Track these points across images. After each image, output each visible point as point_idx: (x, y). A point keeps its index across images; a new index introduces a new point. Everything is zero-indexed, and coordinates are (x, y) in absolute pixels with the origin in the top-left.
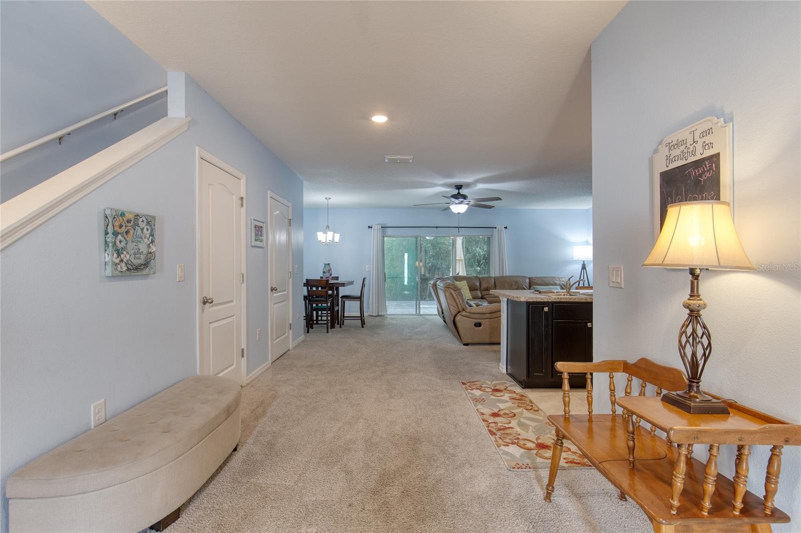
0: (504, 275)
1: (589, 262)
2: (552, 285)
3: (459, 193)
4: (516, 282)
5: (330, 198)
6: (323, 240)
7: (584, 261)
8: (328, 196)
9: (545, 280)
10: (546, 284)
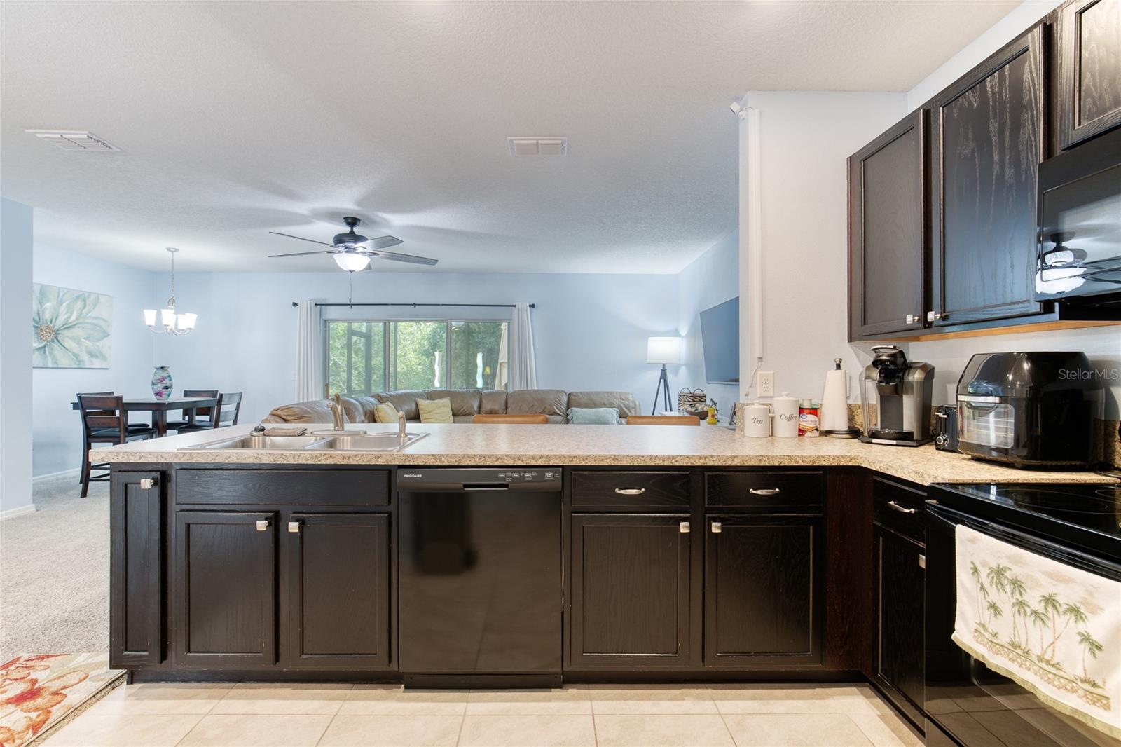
0: (530, 388)
1: (677, 368)
2: (605, 406)
3: (352, 232)
4: (542, 401)
5: (176, 250)
6: (172, 325)
7: (664, 365)
8: (172, 245)
9: (594, 397)
10: (595, 405)
